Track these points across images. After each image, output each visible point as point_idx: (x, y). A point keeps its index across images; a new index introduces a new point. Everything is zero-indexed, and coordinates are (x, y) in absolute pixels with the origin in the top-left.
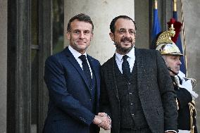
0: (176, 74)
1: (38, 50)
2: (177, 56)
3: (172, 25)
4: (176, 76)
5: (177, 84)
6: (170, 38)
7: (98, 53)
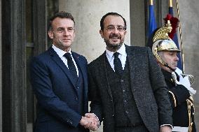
4: (173, 73)
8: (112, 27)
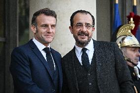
0: (136, 65)
1: (5, 43)
2: (136, 48)
3: (132, 19)
4: (135, 67)
5: (136, 75)
6: (130, 31)
7: (62, 45)
8: (81, 25)
